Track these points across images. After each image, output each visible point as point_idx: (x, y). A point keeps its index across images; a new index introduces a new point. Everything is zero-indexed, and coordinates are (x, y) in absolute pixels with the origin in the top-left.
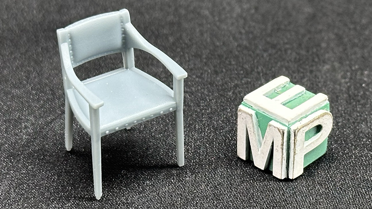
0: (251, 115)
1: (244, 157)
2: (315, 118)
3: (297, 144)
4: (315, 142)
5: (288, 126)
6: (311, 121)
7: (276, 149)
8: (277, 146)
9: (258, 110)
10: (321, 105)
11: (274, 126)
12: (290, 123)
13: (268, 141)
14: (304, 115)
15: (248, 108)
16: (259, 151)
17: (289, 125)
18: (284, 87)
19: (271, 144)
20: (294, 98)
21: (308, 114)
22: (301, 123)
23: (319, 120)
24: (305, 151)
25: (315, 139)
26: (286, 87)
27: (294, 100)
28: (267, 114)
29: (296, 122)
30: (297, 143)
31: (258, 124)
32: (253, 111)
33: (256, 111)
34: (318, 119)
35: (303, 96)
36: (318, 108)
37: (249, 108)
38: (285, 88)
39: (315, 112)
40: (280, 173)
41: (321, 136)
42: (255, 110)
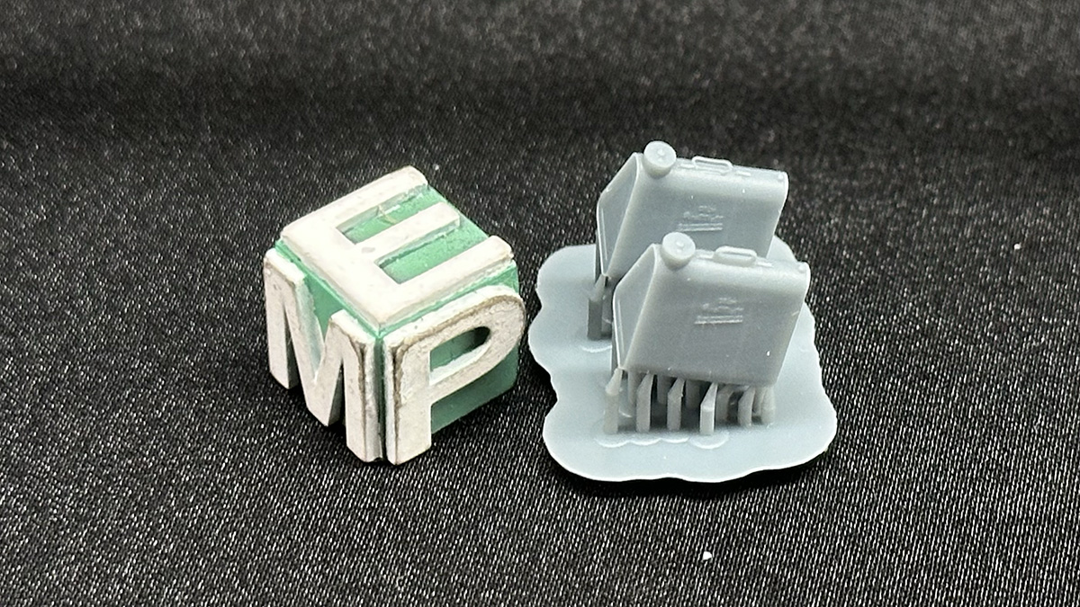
0: (292, 285)
1: (285, 382)
2: (461, 313)
3: (404, 381)
4: (465, 370)
5: (377, 334)
6: (447, 321)
7: (350, 387)
8: (352, 380)
9: (313, 273)
10: (489, 273)
11: (343, 328)
12: (383, 326)
13: (332, 360)
14: (433, 304)
15: (289, 260)
16: (314, 376)
17: (380, 333)
18: (410, 200)
19: (338, 371)
20: (422, 244)
21: (443, 300)
22: (416, 327)
23: (477, 317)
24: (432, 394)
25: (468, 363)
26: (414, 200)
27: (421, 247)
28: (332, 290)
29: (405, 322)
30: (402, 380)
31: (314, 308)
32: (301, 272)
33: (309, 275)
34: (472, 314)
35: (452, 237)
36: (478, 282)
37: (292, 261)
38: (409, 206)
39: (468, 293)
40: (363, 446)
41: (485, 354)
42: (306, 272)
